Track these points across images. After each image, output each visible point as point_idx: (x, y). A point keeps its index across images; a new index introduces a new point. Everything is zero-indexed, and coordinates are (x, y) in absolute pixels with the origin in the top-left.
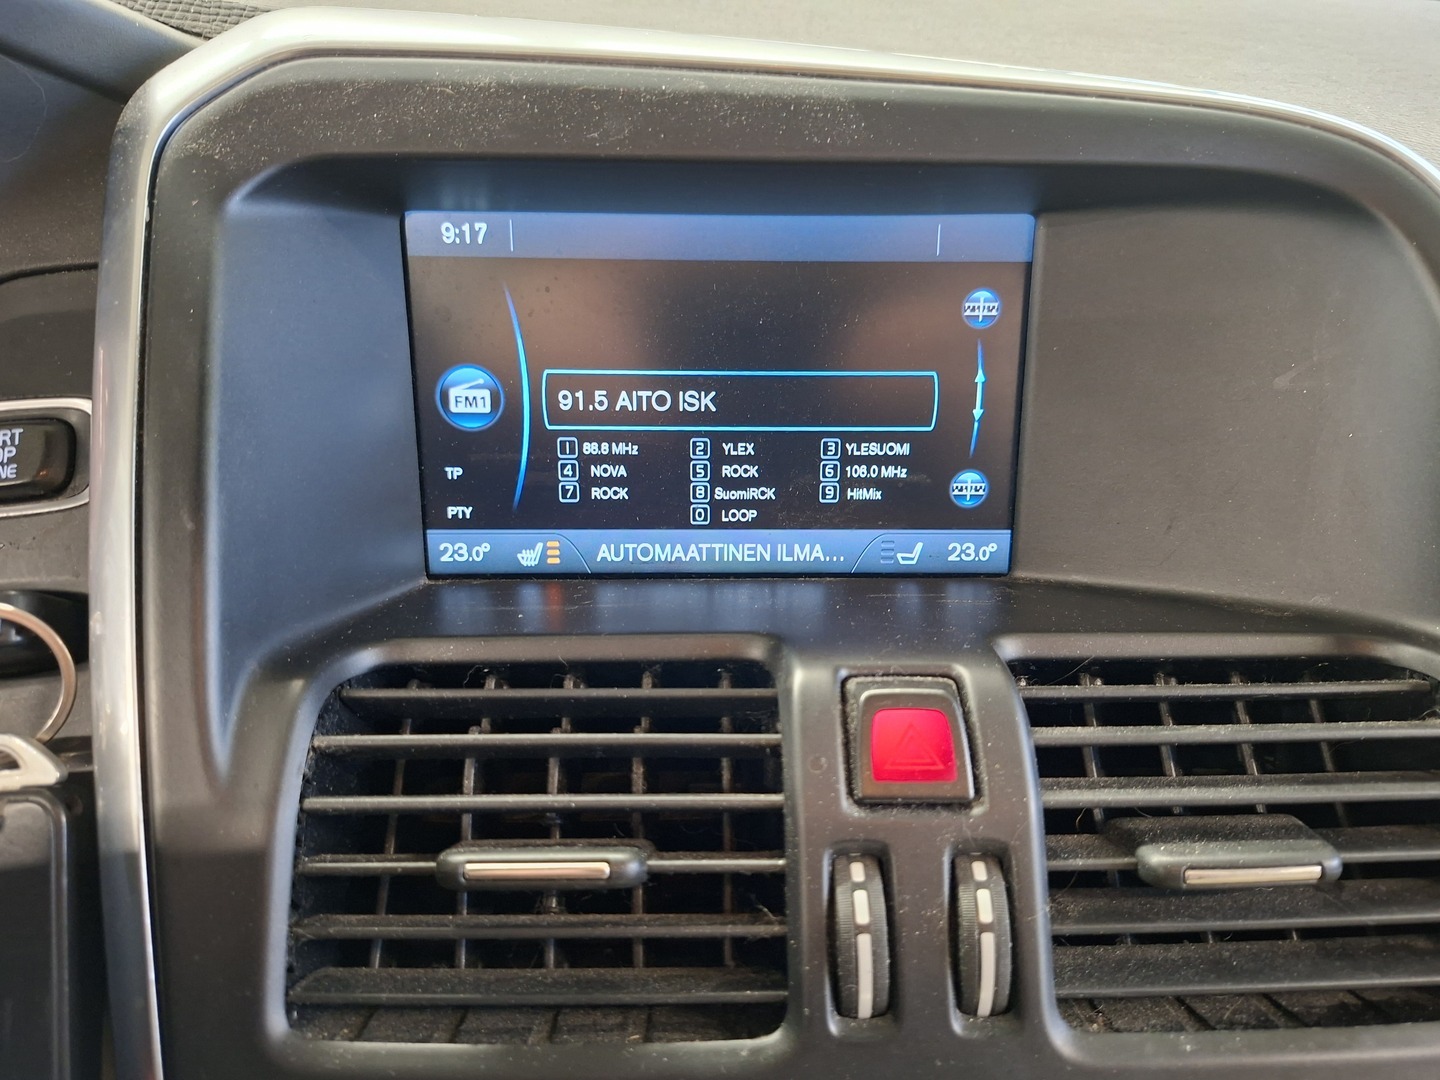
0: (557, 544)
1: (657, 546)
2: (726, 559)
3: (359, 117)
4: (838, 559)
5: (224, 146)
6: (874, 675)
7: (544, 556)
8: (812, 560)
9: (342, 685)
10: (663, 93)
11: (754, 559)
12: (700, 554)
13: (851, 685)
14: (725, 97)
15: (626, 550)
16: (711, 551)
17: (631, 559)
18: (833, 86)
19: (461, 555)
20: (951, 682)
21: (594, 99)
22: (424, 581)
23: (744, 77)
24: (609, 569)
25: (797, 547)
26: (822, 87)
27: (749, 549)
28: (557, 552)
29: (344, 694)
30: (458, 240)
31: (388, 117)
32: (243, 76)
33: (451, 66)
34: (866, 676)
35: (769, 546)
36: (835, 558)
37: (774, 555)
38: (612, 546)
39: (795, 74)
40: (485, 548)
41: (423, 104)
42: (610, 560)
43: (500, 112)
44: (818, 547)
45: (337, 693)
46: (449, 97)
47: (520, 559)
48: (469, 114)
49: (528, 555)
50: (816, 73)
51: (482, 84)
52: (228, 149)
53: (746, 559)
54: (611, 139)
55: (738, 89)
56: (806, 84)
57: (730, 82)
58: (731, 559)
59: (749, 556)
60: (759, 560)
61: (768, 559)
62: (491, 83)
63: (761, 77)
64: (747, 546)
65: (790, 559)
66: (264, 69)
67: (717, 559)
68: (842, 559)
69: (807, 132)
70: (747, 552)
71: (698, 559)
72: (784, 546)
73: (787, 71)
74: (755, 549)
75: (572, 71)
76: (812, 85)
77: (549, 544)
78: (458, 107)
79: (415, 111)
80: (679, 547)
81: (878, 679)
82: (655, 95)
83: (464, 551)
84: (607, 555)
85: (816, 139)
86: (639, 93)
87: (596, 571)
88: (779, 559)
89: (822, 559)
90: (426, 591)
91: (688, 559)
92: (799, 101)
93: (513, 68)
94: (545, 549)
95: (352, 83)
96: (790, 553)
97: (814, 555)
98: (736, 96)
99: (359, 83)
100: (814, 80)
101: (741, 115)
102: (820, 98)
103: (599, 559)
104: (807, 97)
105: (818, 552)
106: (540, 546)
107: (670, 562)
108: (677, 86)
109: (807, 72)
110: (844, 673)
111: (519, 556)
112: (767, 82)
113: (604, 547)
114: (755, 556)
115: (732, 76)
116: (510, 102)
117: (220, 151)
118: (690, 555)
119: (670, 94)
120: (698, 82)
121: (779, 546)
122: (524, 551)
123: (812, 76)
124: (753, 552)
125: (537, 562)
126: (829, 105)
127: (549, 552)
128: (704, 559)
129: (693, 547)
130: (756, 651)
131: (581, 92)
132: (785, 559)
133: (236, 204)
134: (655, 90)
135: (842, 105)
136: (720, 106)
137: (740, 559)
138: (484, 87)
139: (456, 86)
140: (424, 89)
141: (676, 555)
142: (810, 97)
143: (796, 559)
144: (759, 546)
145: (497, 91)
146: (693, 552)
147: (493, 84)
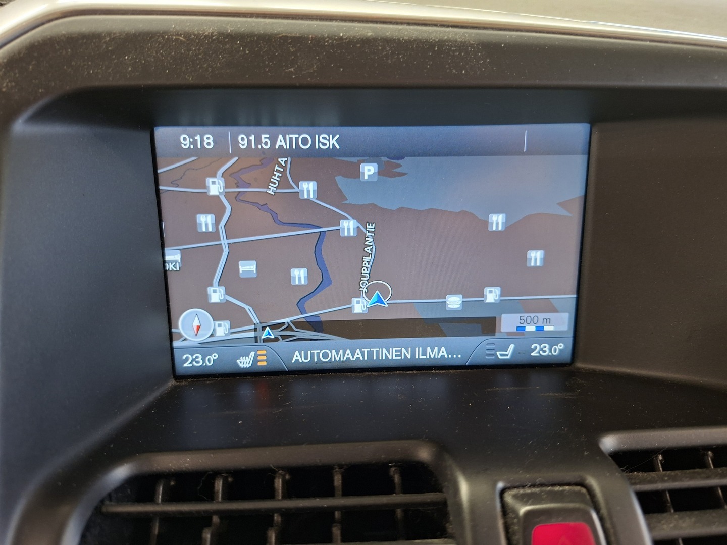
0: (264, 352)
1: (334, 352)
2: (380, 358)
3: (114, 59)
4: (457, 356)
5: (10, 81)
6: (523, 487)
7: (255, 361)
8: (439, 357)
9: (102, 501)
10: (341, 38)
11: (400, 358)
12: (363, 357)
13: (509, 498)
14: (387, 41)
15: (312, 355)
16: (370, 354)
17: (315, 360)
18: (464, 33)
19: (198, 362)
20: (584, 490)
21: (290, 44)
22: (172, 383)
23: (400, 27)
24: (301, 367)
25: (429, 349)
26: (456, 34)
27: (396, 351)
28: (265, 358)
29: (104, 509)
30: (192, 147)
31: (136, 59)
32: (26, 29)
33: (183, 21)
34: (518, 487)
35: (410, 349)
36: (455, 356)
37: (413, 354)
38: (303, 352)
39: (436, 25)
40: (214, 356)
41: (162, 48)
42: (301, 361)
43: (220, 54)
44: (443, 349)
45: (98, 511)
46: (182, 43)
47: (239, 363)
48: (197, 55)
49: (244, 360)
50: (450, 24)
51: (207, 33)
52: (13, 84)
53: (394, 358)
54: (303, 72)
55: (396, 35)
56: (445, 32)
57: (389, 31)
58: (384, 358)
59: (396, 356)
60: (403, 358)
61: (409, 357)
62: (213, 33)
63: (412, 27)
64: (394, 349)
65: (425, 357)
66: (43, 24)
67: (375, 358)
68: (460, 356)
69: (447, 66)
70: (395, 353)
71: (362, 359)
72: (420, 348)
73: (430, 22)
74: (400, 351)
75: (273, 23)
76: (449, 32)
77: (259, 352)
78: (189, 50)
79: (157, 53)
80: (348, 351)
81: (528, 491)
82: (335, 39)
83: (200, 359)
84: (299, 358)
85: (454, 71)
86: (323, 38)
87: (290, 369)
88: (417, 357)
89: (446, 356)
90: (173, 394)
91: (355, 359)
92: (441, 43)
93: (229, 22)
94: (256, 356)
95: (109, 34)
96: (424, 353)
97: (441, 354)
98: (395, 40)
99: (114, 34)
100: (450, 29)
101: (398, 54)
102: (456, 41)
103: (293, 361)
104: (445, 41)
105: (443, 352)
106: (253, 354)
107: (343, 362)
108: (351, 34)
109: (445, 23)
110: (500, 485)
111: (238, 361)
112: (417, 31)
113: (297, 353)
114: (400, 355)
115: (391, 26)
116: (227, 46)
117: (7, 86)
118: (356, 356)
119: (346, 39)
120: (368, 30)
121: (417, 349)
122: (241, 358)
123: (448, 26)
124: (399, 353)
125: (250, 365)
126: (463, 47)
127: (259, 358)
128: (366, 359)
129: (358, 351)
130: (424, 454)
131: (280, 38)
132: (421, 357)
133: (20, 126)
134: (336, 36)
135: (472, 46)
136: (384, 48)
137: (390, 357)
138: (208, 36)
139: (187, 35)
140: (163, 38)
141: (346, 356)
142: (449, 41)
143: (428, 357)
144: (403, 350)
145: (218, 38)
146: (358, 354)
147: (215, 33)
